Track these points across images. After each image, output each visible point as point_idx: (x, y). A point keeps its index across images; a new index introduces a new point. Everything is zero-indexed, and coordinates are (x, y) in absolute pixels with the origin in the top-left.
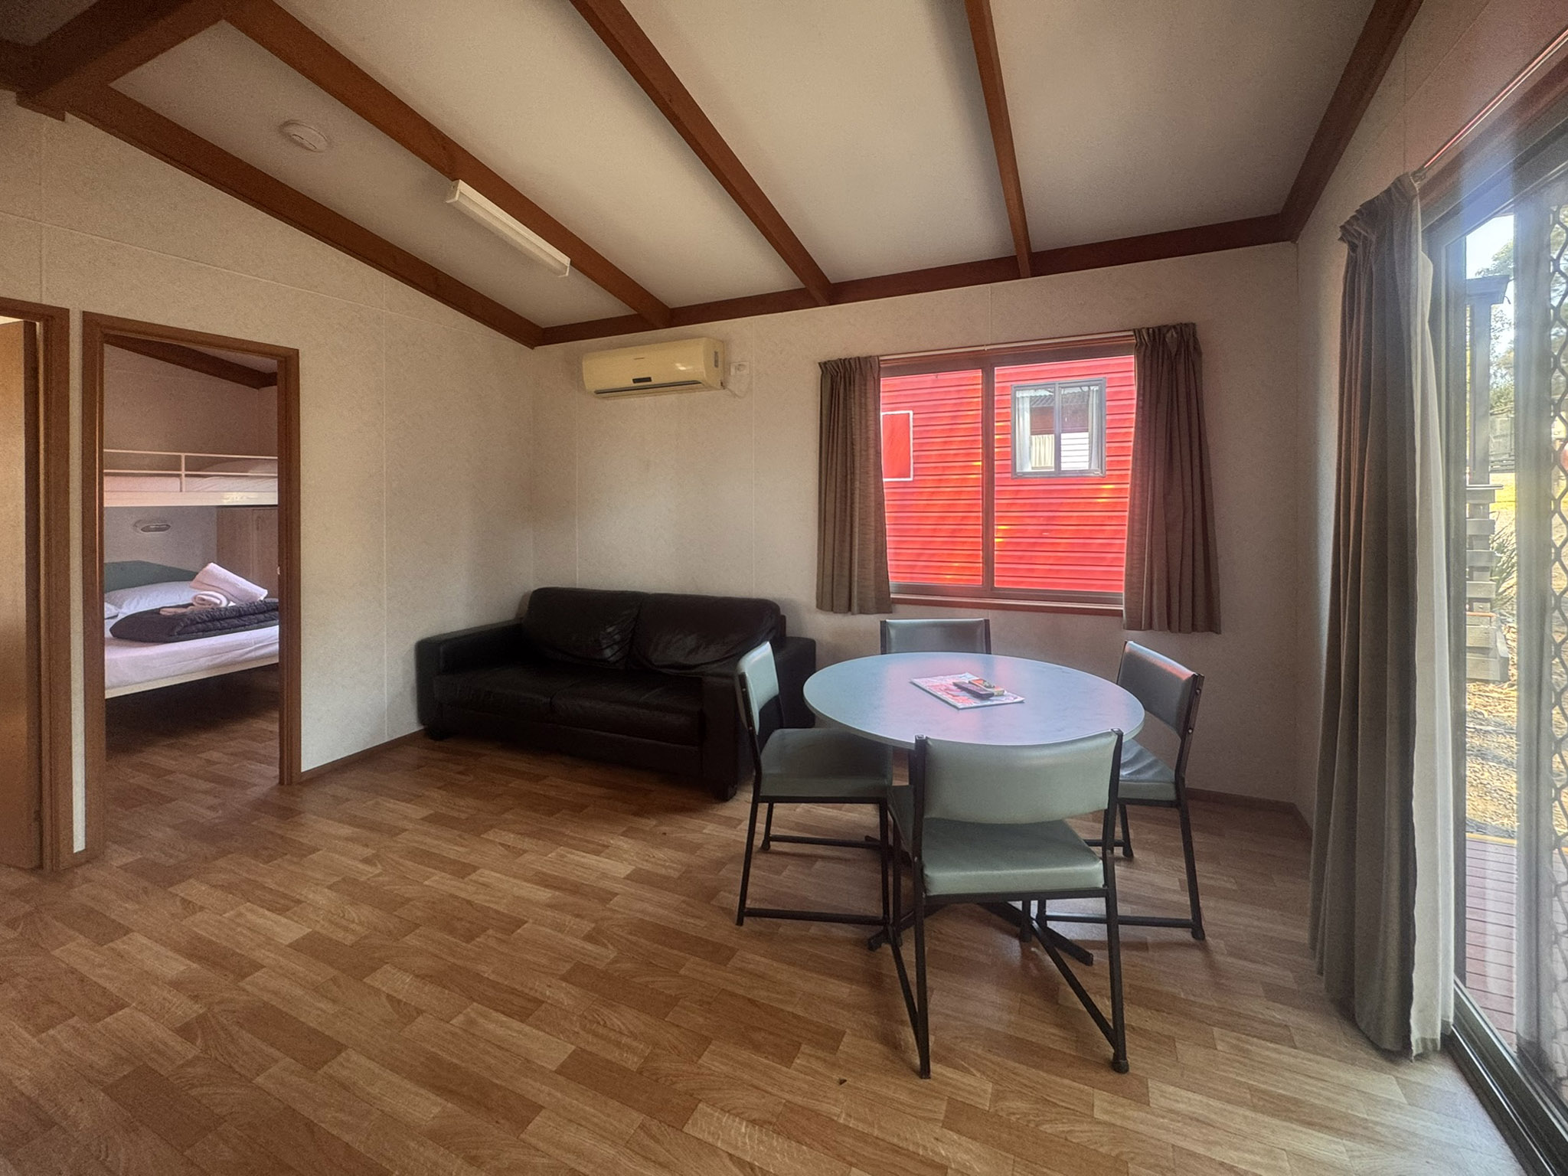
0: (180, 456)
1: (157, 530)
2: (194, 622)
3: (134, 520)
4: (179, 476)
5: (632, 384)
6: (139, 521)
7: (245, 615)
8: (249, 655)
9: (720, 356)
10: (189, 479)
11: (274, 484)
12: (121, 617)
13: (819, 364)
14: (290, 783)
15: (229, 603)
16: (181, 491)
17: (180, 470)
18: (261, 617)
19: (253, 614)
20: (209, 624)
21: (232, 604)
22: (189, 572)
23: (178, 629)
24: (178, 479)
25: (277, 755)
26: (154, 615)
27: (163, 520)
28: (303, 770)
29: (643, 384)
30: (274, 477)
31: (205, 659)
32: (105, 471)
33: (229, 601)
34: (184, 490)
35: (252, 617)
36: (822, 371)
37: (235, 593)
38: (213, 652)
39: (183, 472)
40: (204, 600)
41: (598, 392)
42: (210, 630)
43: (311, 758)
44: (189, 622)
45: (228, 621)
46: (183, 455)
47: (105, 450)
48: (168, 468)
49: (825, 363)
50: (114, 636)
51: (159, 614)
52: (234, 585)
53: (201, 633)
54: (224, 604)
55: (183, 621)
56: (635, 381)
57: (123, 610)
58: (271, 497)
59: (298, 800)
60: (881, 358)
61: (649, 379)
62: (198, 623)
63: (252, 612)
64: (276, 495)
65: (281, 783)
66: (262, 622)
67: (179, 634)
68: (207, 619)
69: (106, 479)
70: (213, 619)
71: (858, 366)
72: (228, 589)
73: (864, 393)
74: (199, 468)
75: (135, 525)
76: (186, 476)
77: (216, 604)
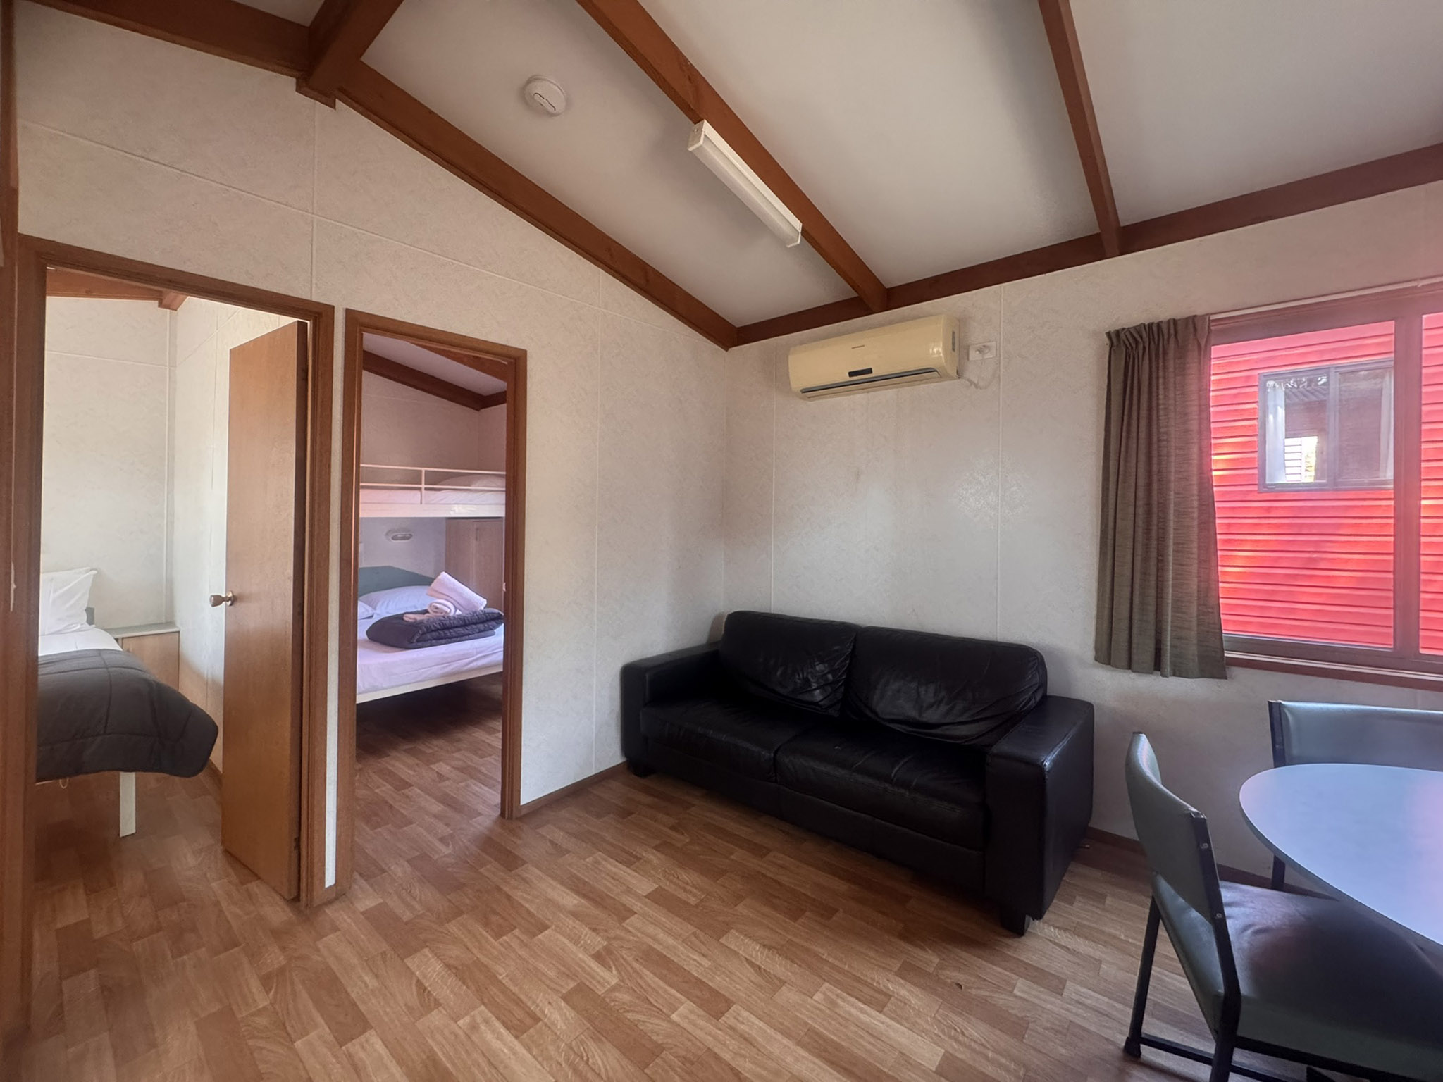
0: (421, 471)
1: (404, 538)
2: (429, 630)
3: (385, 533)
4: (419, 489)
5: (849, 379)
6: (390, 531)
7: (469, 625)
8: (472, 665)
9: (957, 335)
10: (427, 492)
11: (502, 498)
12: (375, 619)
13: (1109, 334)
14: (510, 818)
15: (456, 611)
16: (421, 503)
17: (421, 484)
18: (481, 626)
19: (475, 624)
20: (441, 632)
21: (458, 612)
22: (424, 578)
23: (417, 637)
24: (418, 492)
25: (499, 778)
26: (398, 621)
27: (406, 530)
28: (522, 803)
29: (861, 377)
30: (503, 491)
31: (436, 667)
32: (361, 484)
33: (456, 609)
34: (423, 502)
35: (474, 626)
36: (1112, 343)
37: (461, 602)
38: (445, 661)
39: (423, 486)
40: (437, 608)
41: (805, 391)
42: (442, 639)
43: (531, 790)
44: (425, 630)
45: (456, 629)
46: (423, 470)
47: (361, 465)
48: (411, 481)
49: (1118, 333)
50: (369, 638)
51: (403, 619)
52: (460, 595)
53: (434, 641)
54: (452, 614)
55: (421, 629)
56: (851, 374)
57: (378, 611)
58: (500, 512)
59: (519, 842)
60: (1213, 317)
61: (870, 371)
62: (433, 631)
63: (474, 621)
64: (504, 508)
65: (502, 814)
66: (482, 631)
67: (418, 641)
68: (440, 628)
69: (362, 492)
70: (445, 628)
71: (1172, 331)
72: (455, 598)
73: (1182, 370)
74: (436, 481)
75: (387, 534)
76: (426, 489)
77: (446, 612)
